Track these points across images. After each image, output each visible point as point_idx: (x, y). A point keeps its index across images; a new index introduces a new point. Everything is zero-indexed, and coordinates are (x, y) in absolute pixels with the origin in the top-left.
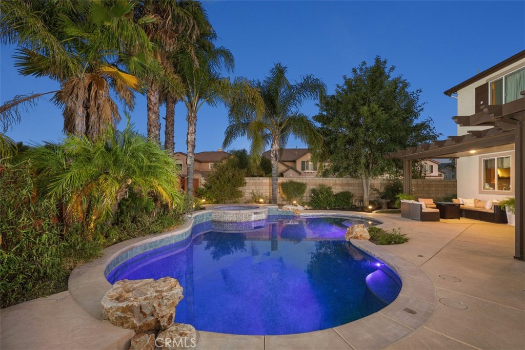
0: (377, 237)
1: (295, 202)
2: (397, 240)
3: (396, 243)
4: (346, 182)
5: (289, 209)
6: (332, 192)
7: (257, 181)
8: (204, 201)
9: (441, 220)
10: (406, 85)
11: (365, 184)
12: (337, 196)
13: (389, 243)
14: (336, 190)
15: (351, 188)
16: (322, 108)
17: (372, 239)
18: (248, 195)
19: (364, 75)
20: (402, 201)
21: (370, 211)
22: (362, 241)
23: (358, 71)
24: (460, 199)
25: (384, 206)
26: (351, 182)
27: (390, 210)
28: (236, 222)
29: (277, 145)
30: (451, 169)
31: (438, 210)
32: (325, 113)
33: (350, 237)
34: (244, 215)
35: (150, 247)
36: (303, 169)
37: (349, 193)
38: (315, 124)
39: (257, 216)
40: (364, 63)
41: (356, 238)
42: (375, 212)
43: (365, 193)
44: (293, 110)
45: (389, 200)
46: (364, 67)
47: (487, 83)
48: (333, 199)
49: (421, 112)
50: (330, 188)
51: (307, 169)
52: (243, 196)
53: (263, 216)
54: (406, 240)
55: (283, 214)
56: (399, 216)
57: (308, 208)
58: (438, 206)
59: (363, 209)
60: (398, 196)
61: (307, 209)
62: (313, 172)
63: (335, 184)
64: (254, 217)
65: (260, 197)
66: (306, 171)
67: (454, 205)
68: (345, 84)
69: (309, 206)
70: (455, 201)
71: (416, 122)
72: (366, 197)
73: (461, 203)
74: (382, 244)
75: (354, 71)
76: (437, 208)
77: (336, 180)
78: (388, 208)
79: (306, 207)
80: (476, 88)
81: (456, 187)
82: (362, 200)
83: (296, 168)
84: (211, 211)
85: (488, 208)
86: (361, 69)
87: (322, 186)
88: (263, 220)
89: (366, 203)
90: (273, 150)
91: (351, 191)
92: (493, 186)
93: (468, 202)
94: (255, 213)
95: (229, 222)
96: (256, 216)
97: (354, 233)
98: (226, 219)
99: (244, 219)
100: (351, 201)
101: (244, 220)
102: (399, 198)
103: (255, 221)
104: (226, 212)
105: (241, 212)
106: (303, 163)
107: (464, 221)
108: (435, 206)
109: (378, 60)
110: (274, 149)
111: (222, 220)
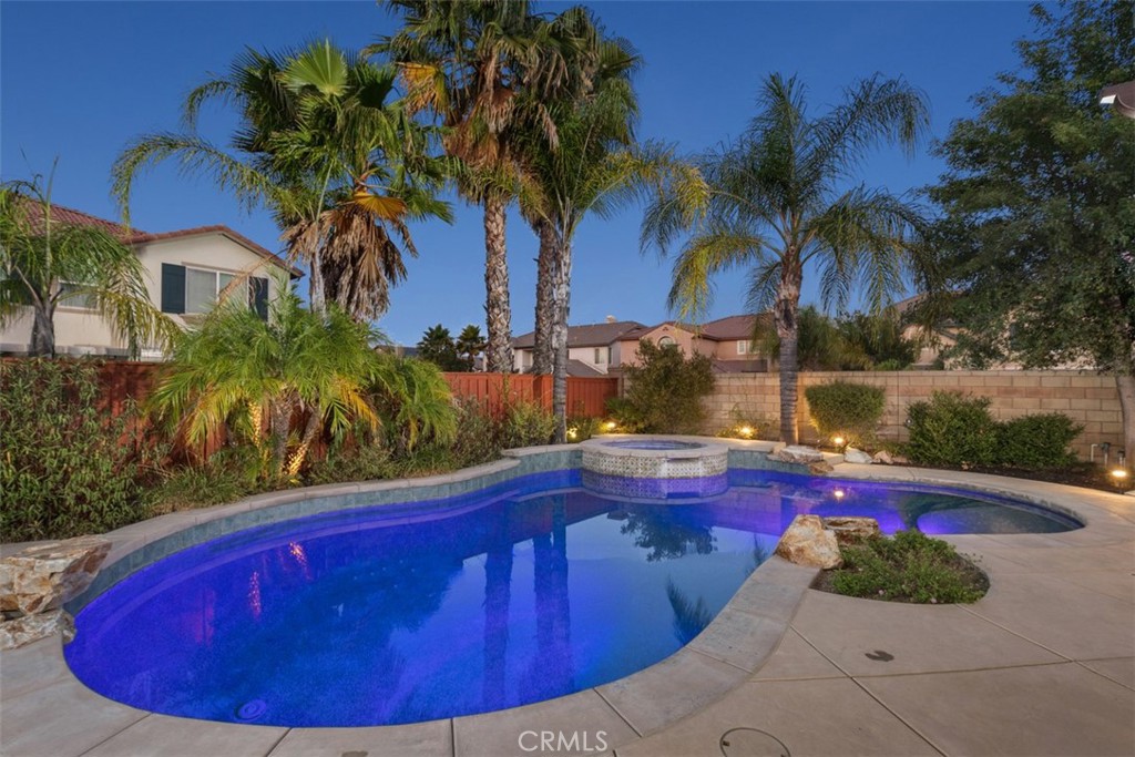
1: (839, 440)
6: (990, 414)
8: (611, 425)
11: (1127, 392)
21: (1123, 488)
28: (621, 477)
34: (640, 462)
35: (358, 502)
43: (1129, 421)
50: (982, 404)
53: (697, 469)
55: (783, 470)
57: (888, 461)
61: (883, 463)
63: (1006, 392)
64: (666, 470)
69: (893, 453)
72: (1131, 436)
79: (883, 455)
90: (780, 301)
94: (675, 460)
95: (609, 476)
96: (671, 466)
99: (640, 471)
103: (671, 479)
110: (782, 296)
111: (596, 468)
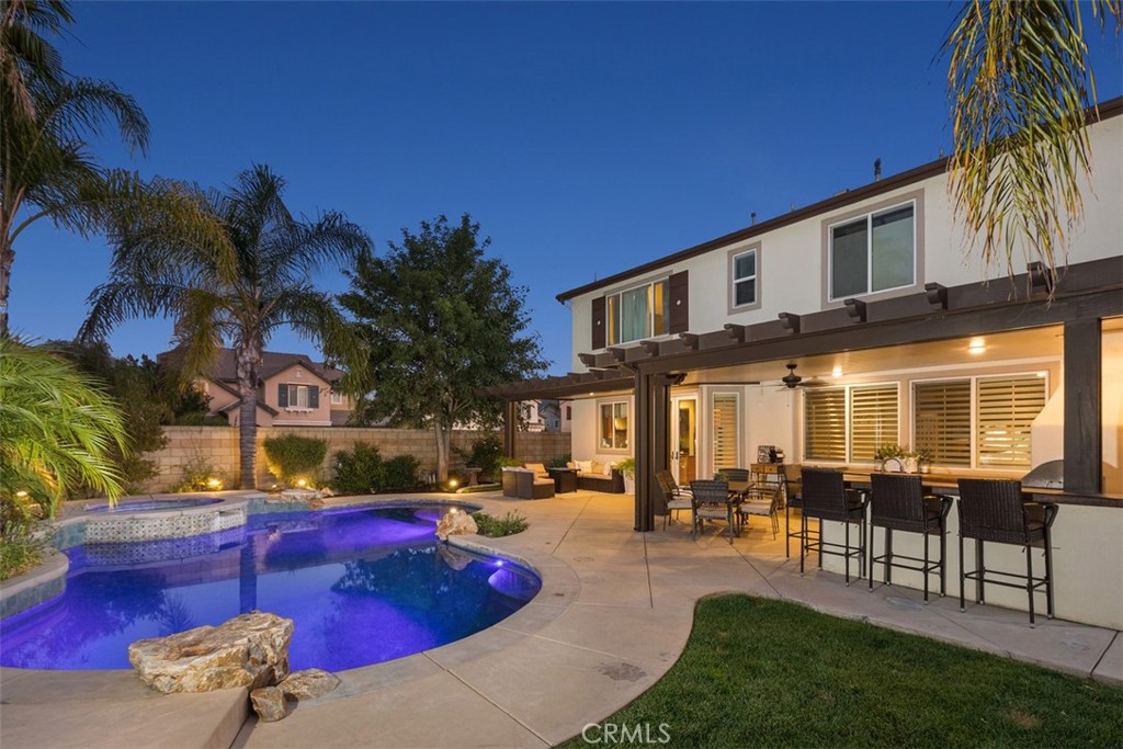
0: (485, 527)
1: (301, 482)
2: (512, 528)
3: (514, 532)
4: (406, 437)
5: (295, 498)
6: (379, 457)
7: (197, 436)
9: (557, 495)
10: (506, 275)
11: (440, 442)
12: (388, 464)
13: (506, 534)
14: (388, 453)
15: (414, 448)
16: (355, 281)
17: (481, 532)
18: (167, 472)
19: (443, 239)
20: (504, 469)
21: (453, 491)
22: (468, 536)
23: (432, 229)
24: (576, 462)
25: (473, 479)
26: (414, 436)
27: (482, 486)
28: (170, 540)
29: (254, 351)
30: (553, 411)
31: (552, 481)
32: (361, 293)
33: (447, 533)
34: (192, 520)
36: (283, 403)
37: (412, 459)
38: (341, 313)
39: (225, 519)
40: (443, 219)
41: (458, 532)
42: (460, 491)
43: (441, 457)
44: (295, 276)
45: (480, 469)
46: (442, 225)
47: (604, 297)
48: (382, 471)
49: (527, 324)
50: (375, 450)
51: (294, 403)
52: (156, 474)
53: (240, 519)
54: (526, 526)
55: (281, 511)
56: (500, 494)
57: (331, 494)
58: (552, 474)
59: (438, 487)
60: (497, 461)
61: (329, 496)
62: (308, 410)
63: (385, 442)
64: (218, 523)
65: (208, 474)
66: (291, 408)
67: (569, 472)
68: (406, 245)
69: (332, 489)
70: (570, 466)
71: (518, 336)
72: (442, 464)
73: (577, 468)
74: (497, 536)
75: (426, 227)
76: (550, 477)
77: (386, 433)
78: (479, 483)
79: (327, 490)
80: (593, 301)
81: (570, 445)
82: (435, 472)
83: (264, 401)
84: (83, 518)
85: (606, 474)
86: (438, 228)
87: (360, 446)
88: (240, 526)
89: (444, 476)
90: (246, 363)
91: (414, 455)
92: (609, 442)
93: (584, 467)
94: (221, 513)
95: (149, 542)
96: (223, 519)
97: (455, 525)
98: (141, 534)
99: (193, 529)
100: (415, 474)
101: (193, 531)
102: (498, 464)
103: (223, 531)
104: (138, 516)
105: (185, 513)
106: (283, 388)
107: (581, 494)
108: (547, 474)
109: (466, 220)
110: (247, 359)
111: (125, 537)
